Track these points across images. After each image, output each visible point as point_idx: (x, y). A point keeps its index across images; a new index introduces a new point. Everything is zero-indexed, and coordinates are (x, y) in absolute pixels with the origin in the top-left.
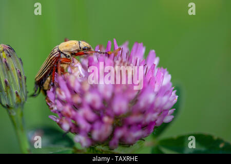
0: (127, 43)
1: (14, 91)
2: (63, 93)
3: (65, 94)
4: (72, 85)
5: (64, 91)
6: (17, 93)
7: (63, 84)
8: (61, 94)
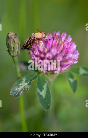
0: (59, 32)
1: (16, 50)
2: (36, 52)
3: (37, 53)
4: (40, 49)
5: (37, 52)
6: (17, 51)
7: (37, 49)
8: (36, 53)
